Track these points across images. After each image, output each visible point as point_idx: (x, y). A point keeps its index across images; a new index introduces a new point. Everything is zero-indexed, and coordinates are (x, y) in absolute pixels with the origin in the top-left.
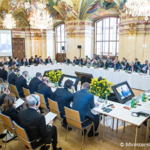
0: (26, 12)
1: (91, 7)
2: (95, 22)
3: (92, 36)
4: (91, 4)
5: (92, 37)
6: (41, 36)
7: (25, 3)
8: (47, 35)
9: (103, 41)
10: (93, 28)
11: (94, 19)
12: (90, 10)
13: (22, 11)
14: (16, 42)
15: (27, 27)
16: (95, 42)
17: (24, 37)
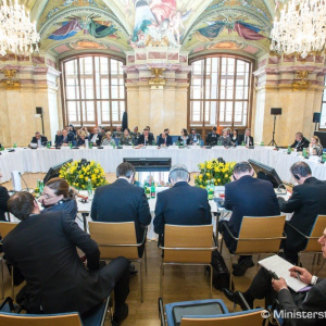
1: (59, 27)
2: (60, 60)
3: (56, 88)
4: (59, 20)
5: (57, 91)
9: (81, 100)
10: (59, 73)
11: (59, 55)
12: (56, 32)
16: (64, 101)
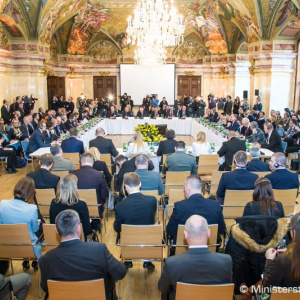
0: (200, 33)
1: (280, 14)
2: (298, 42)
3: (291, 71)
4: (281, 8)
5: (292, 73)
6: (228, 73)
7: (197, 18)
8: (237, 69)
10: (294, 55)
11: (296, 37)
12: (279, 19)
13: (192, 31)
14: (186, 82)
15: (206, 57)
16: (296, 83)
17: (201, 74)
